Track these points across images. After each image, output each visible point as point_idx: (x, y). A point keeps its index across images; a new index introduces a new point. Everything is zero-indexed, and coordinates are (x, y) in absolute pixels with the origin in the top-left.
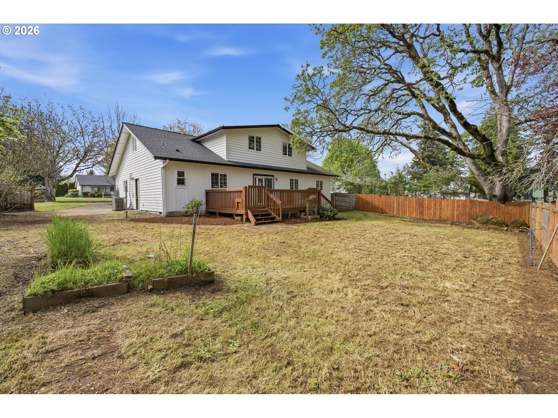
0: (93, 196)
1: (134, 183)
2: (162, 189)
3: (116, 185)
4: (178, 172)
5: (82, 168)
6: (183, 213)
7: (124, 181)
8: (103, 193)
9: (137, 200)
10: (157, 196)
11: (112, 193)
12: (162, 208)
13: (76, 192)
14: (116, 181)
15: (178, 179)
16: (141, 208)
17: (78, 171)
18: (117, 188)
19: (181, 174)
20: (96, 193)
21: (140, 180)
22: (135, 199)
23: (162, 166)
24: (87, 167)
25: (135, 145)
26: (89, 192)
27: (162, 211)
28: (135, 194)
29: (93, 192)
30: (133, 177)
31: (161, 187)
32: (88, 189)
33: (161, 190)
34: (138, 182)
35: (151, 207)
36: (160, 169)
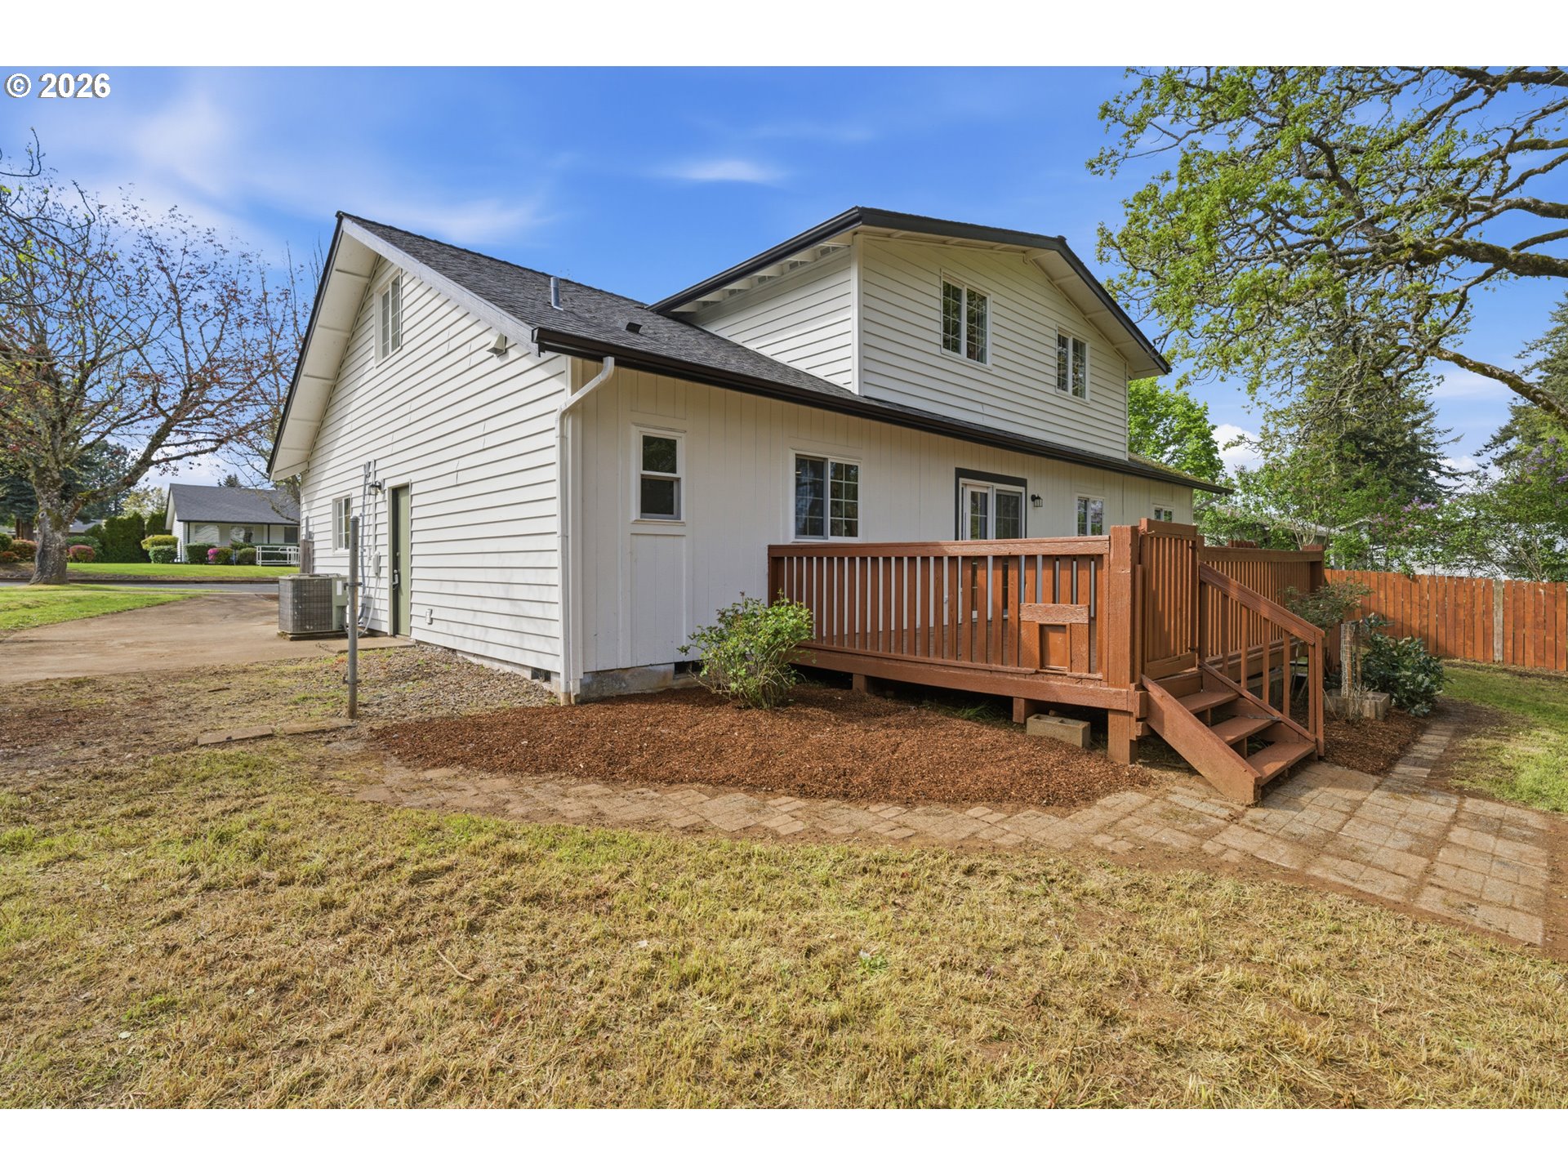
0: (224, 559)
1: (385, 508)
2: (564, 537)
3: (304, 516)
4: (648, 441)
5: (173, 451)
6: (665, 675)
7: (335, 500)
8: (259, 550)
9: (396, 591)
10: (518, 576)
11: (291, 550)
12: (559, 647)
13: (167, 543)
14: (303, 501)
15: (645, 481)
16: (418, 629)
17: (158, 462)
18: (303, 532)
19: (659, 453)
20: (235, 547)
21: (415, 490)
22: (386, 583)
23: (568, 399)
24: (192, 448)
25: (396, 320)
26: (211, 547)
27: (556, 665)
28: (386, 562)
29: (226, 546)
30: (379, 478)
31: (555, 525)
32: (210, 536)
33: (555, 542)
34: (404, 500)
35: (478, 633)
36: (553, 421)
